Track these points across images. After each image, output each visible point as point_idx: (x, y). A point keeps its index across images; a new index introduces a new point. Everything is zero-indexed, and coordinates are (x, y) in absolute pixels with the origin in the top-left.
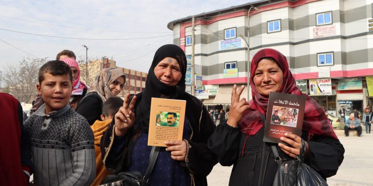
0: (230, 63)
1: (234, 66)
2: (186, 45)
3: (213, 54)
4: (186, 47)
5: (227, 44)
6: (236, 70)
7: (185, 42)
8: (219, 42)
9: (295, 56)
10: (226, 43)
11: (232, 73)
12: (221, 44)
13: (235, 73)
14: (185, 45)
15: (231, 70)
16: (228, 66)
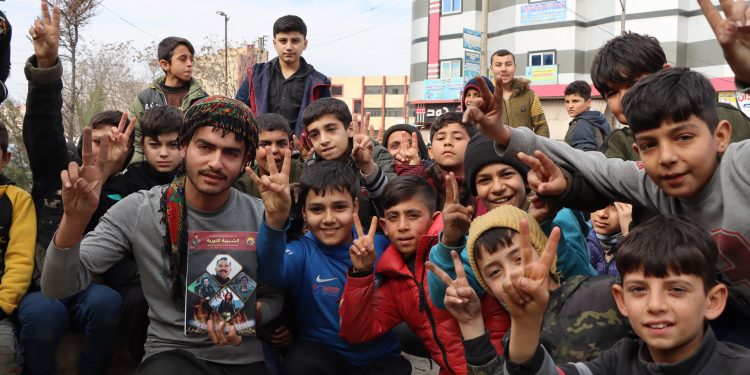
0: (542, 54)
1: (548, 61)
2: (443, 13)
3: (500, 33)
4: (442, 19)
5: (534, 13)
6: (553, 68)
7: (440, 8)
8: (518, 7)
9: (689, 41)
10: (533, 10)
11: (545, 75)
12: (522, 12)
13: (551, 75)
14: (440, 13)
15: (543, 68)
16: (536, 61)
